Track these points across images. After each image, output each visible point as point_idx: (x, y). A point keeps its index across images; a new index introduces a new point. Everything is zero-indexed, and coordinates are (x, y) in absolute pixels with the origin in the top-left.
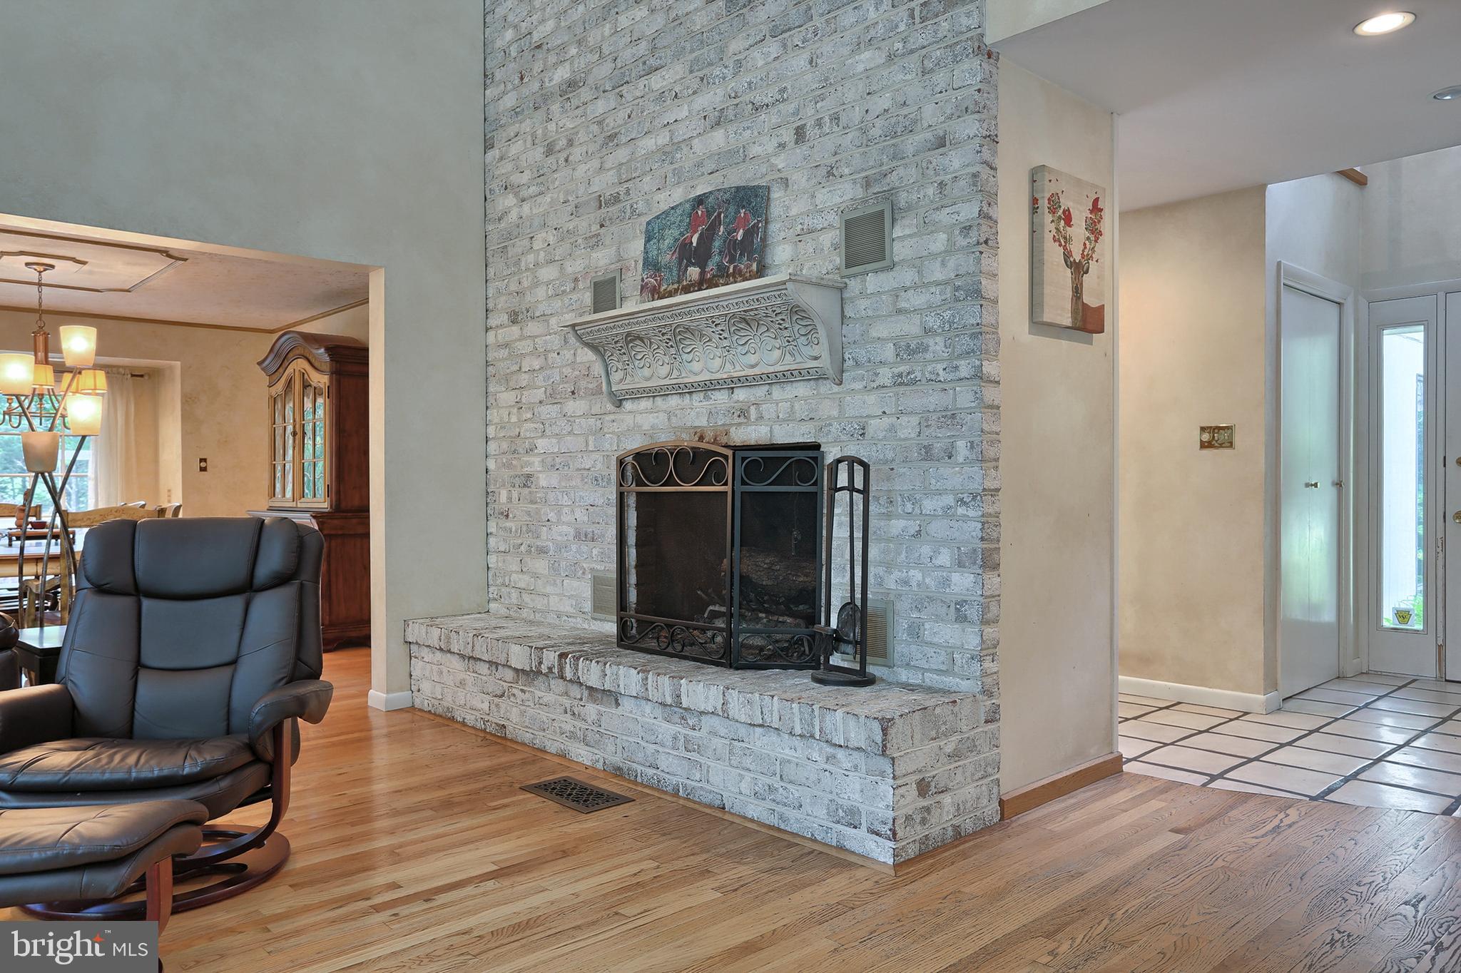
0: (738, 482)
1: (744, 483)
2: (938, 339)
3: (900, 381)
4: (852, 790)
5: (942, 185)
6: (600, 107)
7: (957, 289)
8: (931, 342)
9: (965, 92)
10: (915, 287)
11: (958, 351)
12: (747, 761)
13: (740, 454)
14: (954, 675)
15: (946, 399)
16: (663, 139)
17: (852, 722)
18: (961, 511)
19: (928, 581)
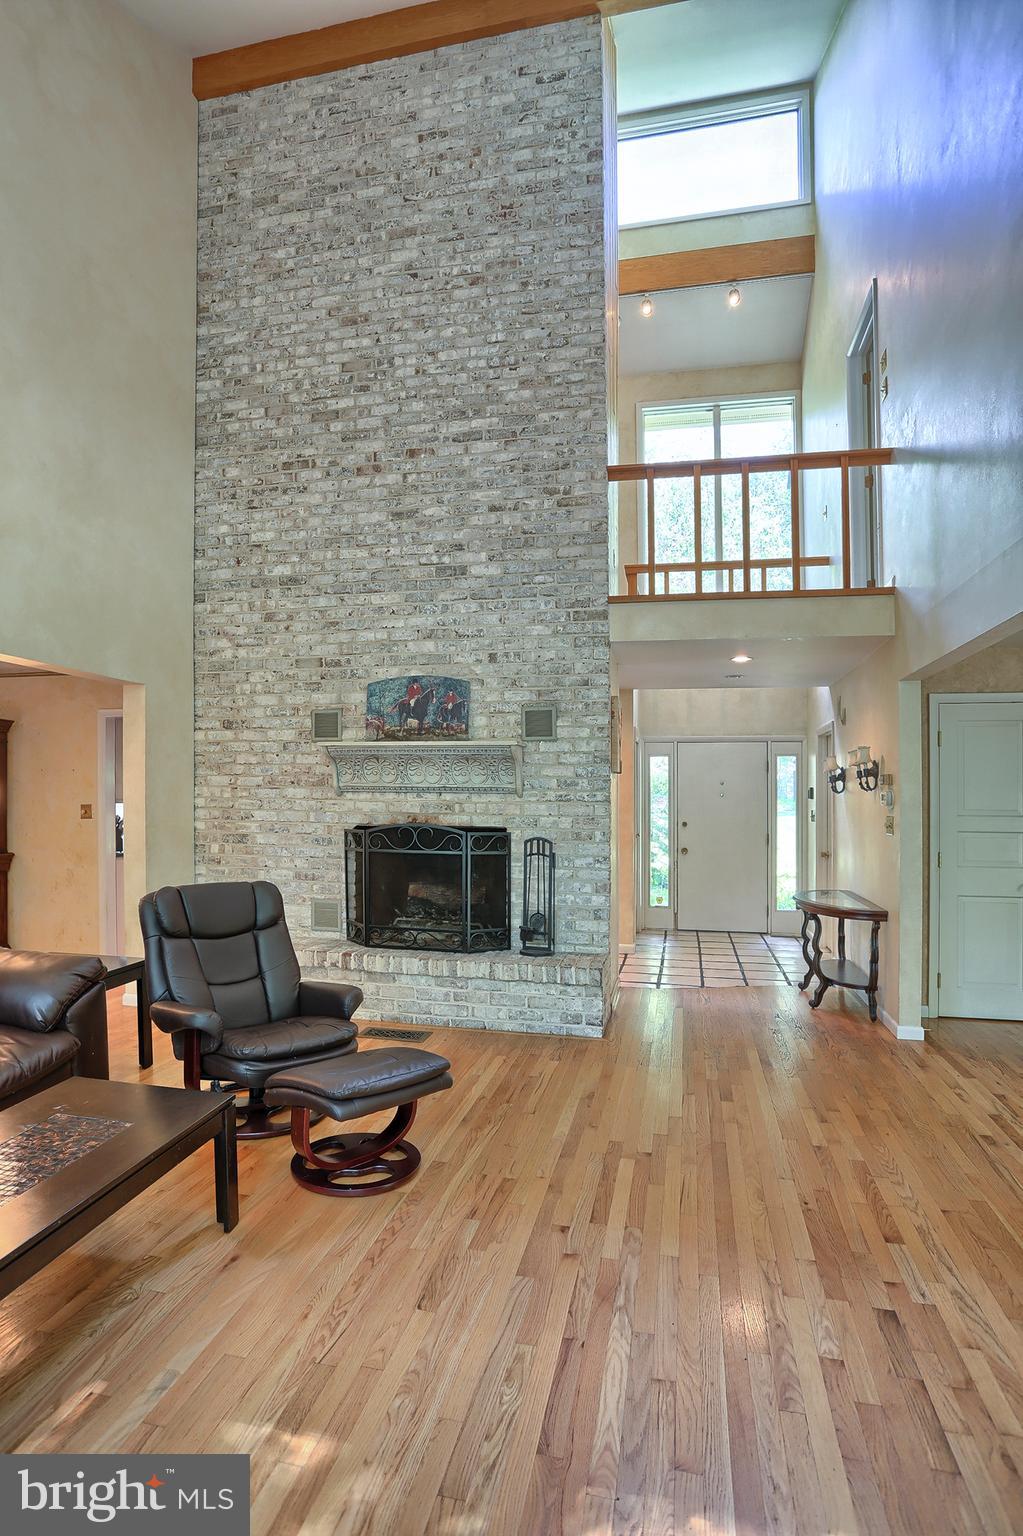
0: (469, 850)
1: (472, 850)
2: (584, 780)
3: (560, 799)
4: (577, 1006)
5: (587, 705)
6: (322, 602)
7: (596, 757)
8: (580, 781)
9: (601, 662)
10: (570, 753)
11: (596, 787)
12: (504, 1001)
13: (469, 834)
15: (590, 810)
16: (382, 635)
17: (581, 973)
18: (598, 865)
19: (577, 900)
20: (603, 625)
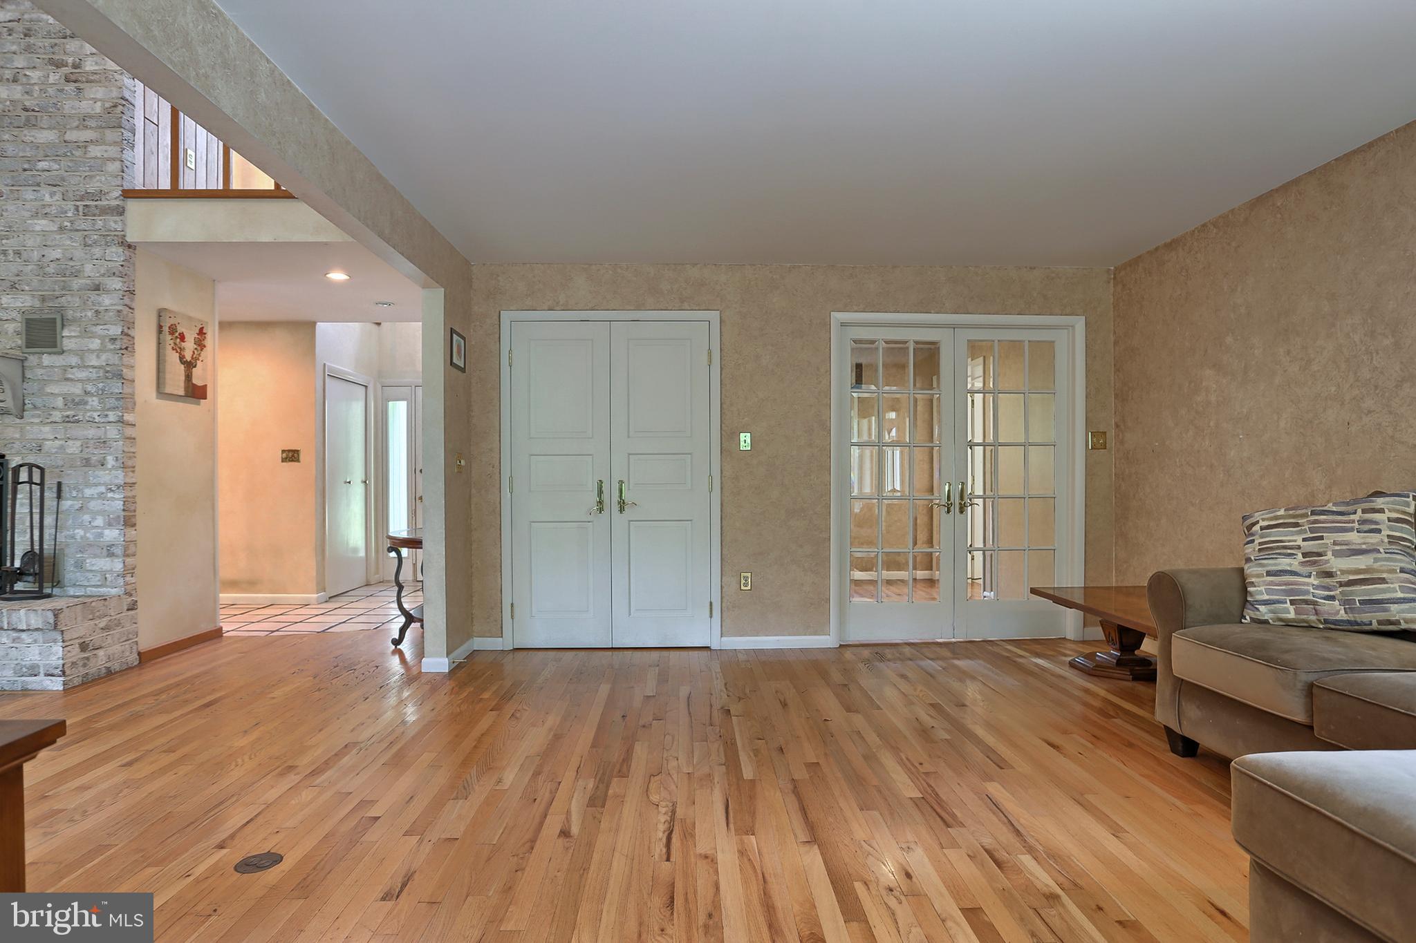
2: (94, 398)
3: (68, 420)
4: (33, 654)
5: (97, 312)
7: (107, 372)
8: (90, 400)
9: (113, 264)
10: (78, 367)
11: (108, 406)
14: (107, 587)
15: (100, 433)
18: (110, 495)
19: (88, 535)
20: (115, 222)
